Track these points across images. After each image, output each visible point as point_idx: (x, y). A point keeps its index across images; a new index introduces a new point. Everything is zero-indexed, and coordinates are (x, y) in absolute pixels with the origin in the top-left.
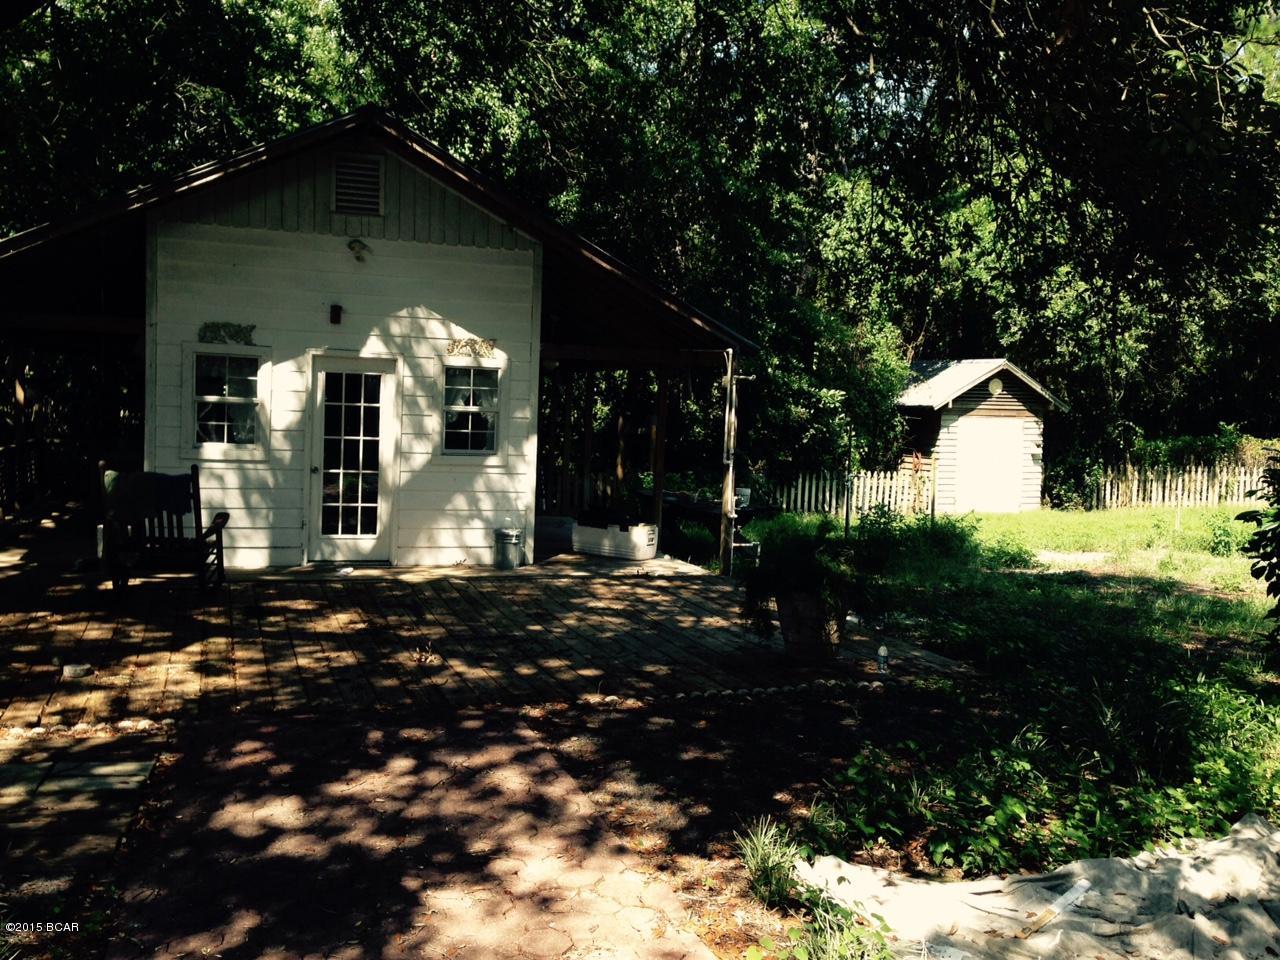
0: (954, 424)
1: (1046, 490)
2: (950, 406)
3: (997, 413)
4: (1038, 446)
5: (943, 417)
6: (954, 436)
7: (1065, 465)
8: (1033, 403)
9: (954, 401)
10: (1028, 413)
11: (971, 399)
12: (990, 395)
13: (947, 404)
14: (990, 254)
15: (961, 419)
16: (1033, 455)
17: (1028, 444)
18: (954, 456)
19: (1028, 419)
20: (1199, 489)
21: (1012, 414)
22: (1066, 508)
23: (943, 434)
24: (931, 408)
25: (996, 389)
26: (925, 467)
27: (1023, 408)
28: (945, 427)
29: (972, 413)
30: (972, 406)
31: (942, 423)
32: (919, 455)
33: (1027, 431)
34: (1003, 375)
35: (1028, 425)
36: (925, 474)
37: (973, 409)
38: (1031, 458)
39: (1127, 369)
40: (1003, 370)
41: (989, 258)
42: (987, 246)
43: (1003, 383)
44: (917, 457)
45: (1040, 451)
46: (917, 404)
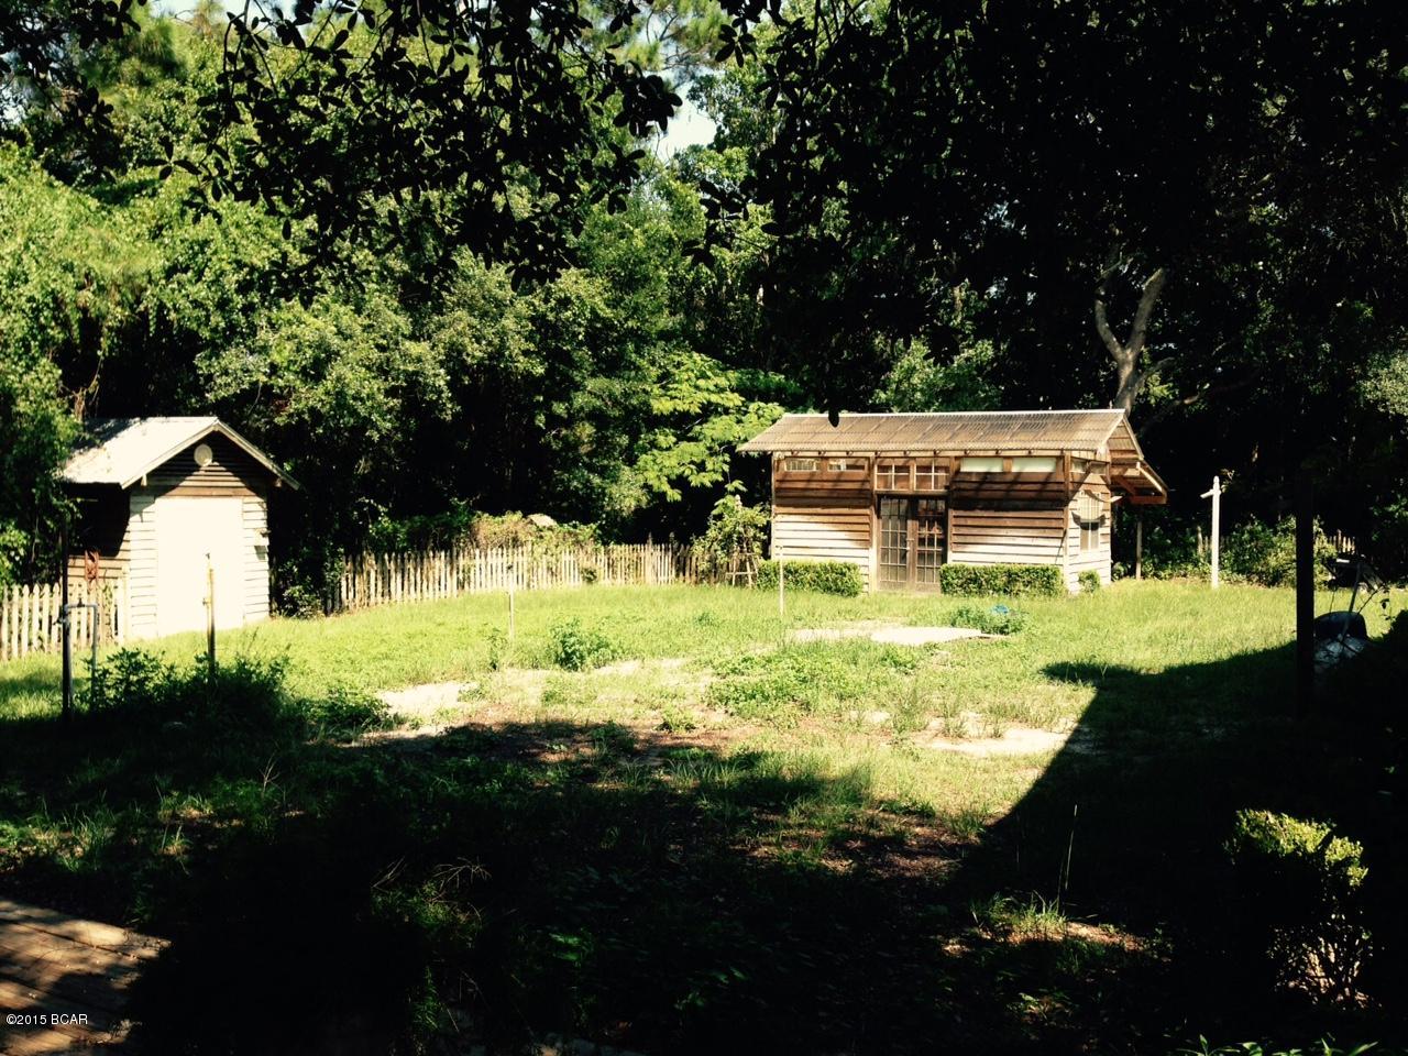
0: (151, 508)
1: (276, 593)
2: (144, 483)
3: (208, 492)
4: (264, 535)
5: (133, 499)
6: (149, 526)
7: (297, 558)
8: (255, 479)
9: (149, 476)
10: (249, 492)
11: (171, 474)
12: (197, 467)
13: (140, 480)
14: (185, 271)
15: (158, 500)
16: (257, 548)
17: (251, 533)
18: (152, 554)
19: (247, 500)
20: (437, 577)
21: (231, 493)
22: (302, 614)
23: (134, 523)
24: (117, 486)
25: (205, 459)
26: (110, 573)
27: (240, 484)
28: (137, 513)
29: (173, 492)
30: (173, 483)
31: (132, 507)
32: (96, 556)
33: (247, 516)
34: (213, 440)
35: (247, 507)
36: (112, 583)
37: (173, 487)
38: (255, 551)
39: (379, 431)
40: (213, 432)
41: (184, 277)
42: (181, 259)
43: (213, 450)
44: (93, 560)
45: (265, 542)
46: (91, 481)
